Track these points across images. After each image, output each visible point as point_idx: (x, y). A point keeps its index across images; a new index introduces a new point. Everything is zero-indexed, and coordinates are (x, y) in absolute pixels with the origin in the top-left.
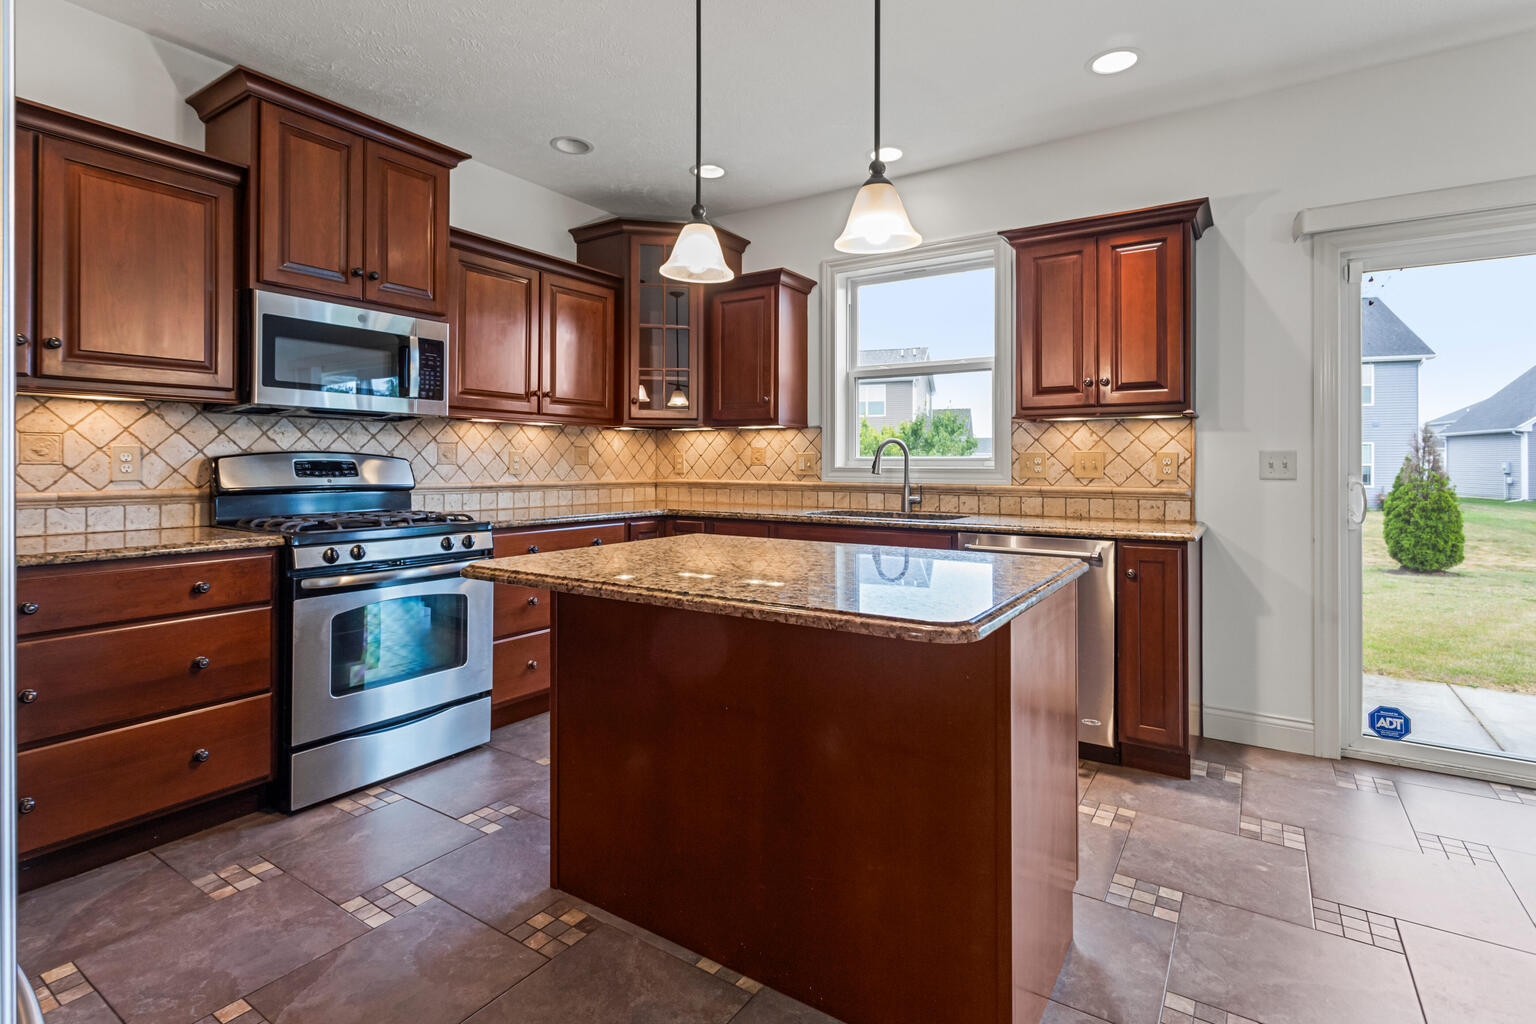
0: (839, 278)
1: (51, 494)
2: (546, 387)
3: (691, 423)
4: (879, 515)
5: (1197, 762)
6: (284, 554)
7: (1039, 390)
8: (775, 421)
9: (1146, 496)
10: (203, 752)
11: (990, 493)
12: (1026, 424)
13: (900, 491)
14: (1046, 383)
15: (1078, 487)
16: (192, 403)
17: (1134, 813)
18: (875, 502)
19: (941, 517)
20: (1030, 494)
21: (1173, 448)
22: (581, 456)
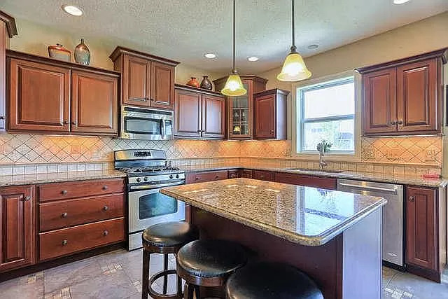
0: (298, 89)
1: (78, 161)
2: (204, 129)
3: (249, 138)
4: (311, 170)
5: (444, 276)
6: (126, 179)
7: (372, 126)
8: (276, 138)
9: (419, 166)
10: (107, 232)
11: (353, 163)
12: (367, 138)
13: (319, 161)
14: (375, 123)
15: (389, 162)
16: (110, 137)
17: (411, 295)
18: (310, 165)
19: (334, 172)
20: (369, 164)
21: (432, 148)
22: (216, 149)
